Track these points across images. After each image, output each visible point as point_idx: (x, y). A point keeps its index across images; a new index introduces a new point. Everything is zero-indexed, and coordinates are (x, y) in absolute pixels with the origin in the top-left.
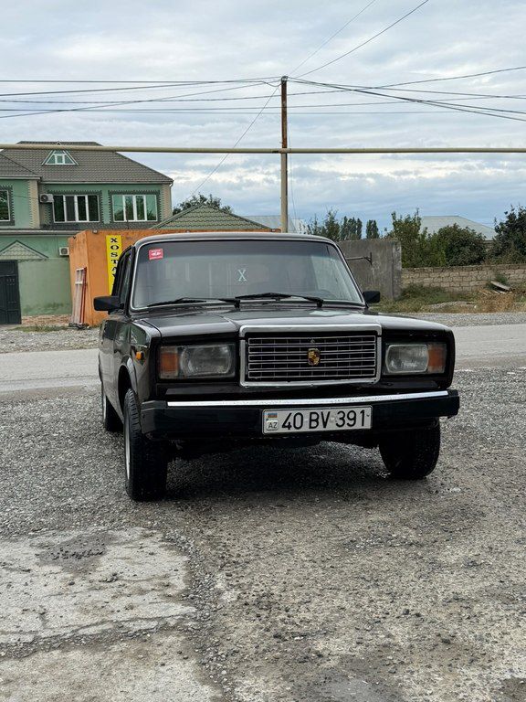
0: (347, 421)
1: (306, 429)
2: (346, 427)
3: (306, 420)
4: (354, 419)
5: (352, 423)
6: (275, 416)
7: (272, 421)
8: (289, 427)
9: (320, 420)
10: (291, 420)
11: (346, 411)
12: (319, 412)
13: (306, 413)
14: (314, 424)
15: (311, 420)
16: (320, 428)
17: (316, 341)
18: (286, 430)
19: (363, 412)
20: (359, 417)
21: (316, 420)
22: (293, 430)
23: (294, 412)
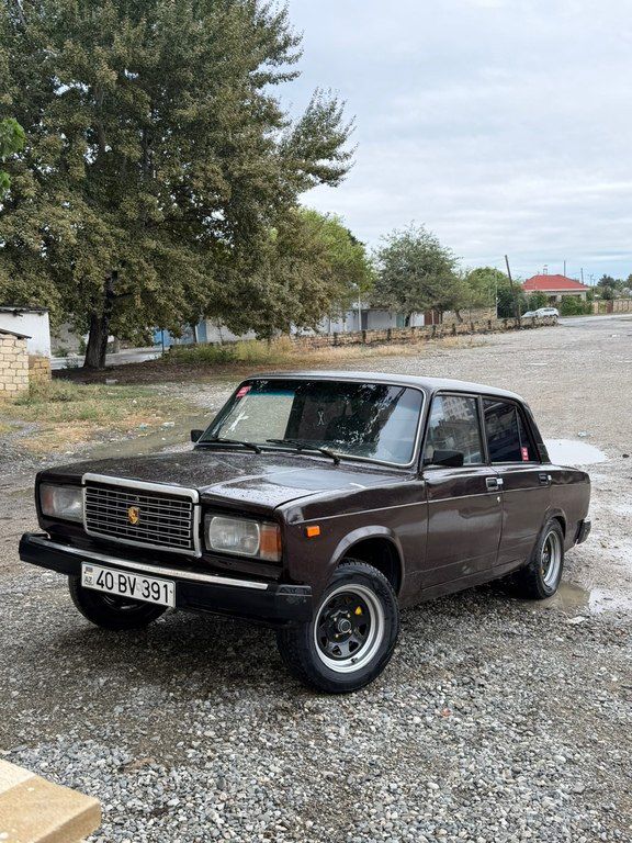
0: (152, 593)
1: (115, 591)
2: (150, 600)
3: (116, 581)
4: (158, 592)
5: (156, 596)
6: (91, 570)
7: (88, 574)
8: (102, 585)
9: (127, 584)
10: (103, 578)
11: (151, 581)
12: (126, 575)
13: (116, 574)
14: (123, 588)
15: (120, 583)
16: (128, 594)
17: (141, 499)
18: (99, 588)
19: (165, 586)
20: (162, 591)
21: (124, 584)
22: (105, 589)
23: (106, 571)
